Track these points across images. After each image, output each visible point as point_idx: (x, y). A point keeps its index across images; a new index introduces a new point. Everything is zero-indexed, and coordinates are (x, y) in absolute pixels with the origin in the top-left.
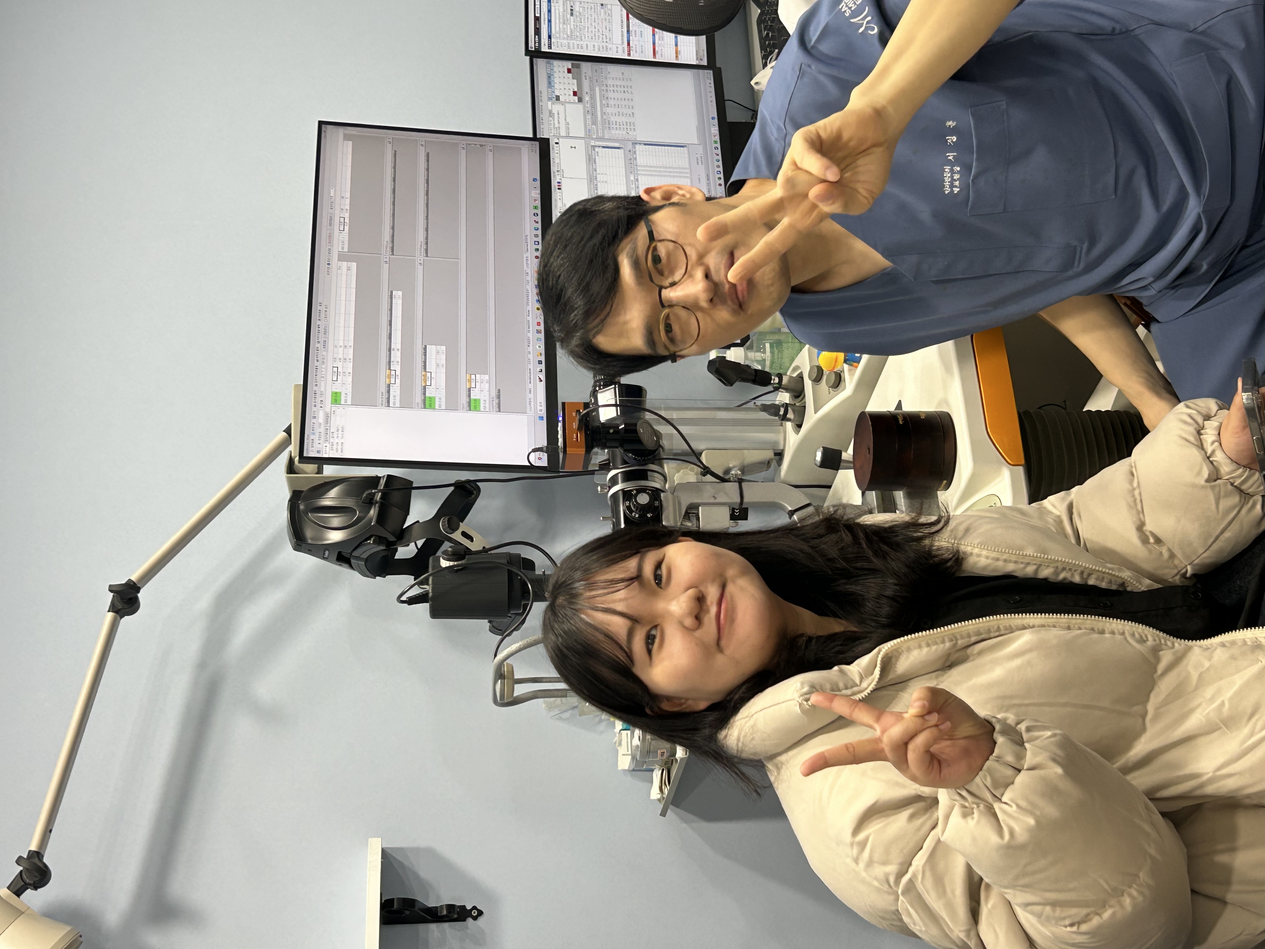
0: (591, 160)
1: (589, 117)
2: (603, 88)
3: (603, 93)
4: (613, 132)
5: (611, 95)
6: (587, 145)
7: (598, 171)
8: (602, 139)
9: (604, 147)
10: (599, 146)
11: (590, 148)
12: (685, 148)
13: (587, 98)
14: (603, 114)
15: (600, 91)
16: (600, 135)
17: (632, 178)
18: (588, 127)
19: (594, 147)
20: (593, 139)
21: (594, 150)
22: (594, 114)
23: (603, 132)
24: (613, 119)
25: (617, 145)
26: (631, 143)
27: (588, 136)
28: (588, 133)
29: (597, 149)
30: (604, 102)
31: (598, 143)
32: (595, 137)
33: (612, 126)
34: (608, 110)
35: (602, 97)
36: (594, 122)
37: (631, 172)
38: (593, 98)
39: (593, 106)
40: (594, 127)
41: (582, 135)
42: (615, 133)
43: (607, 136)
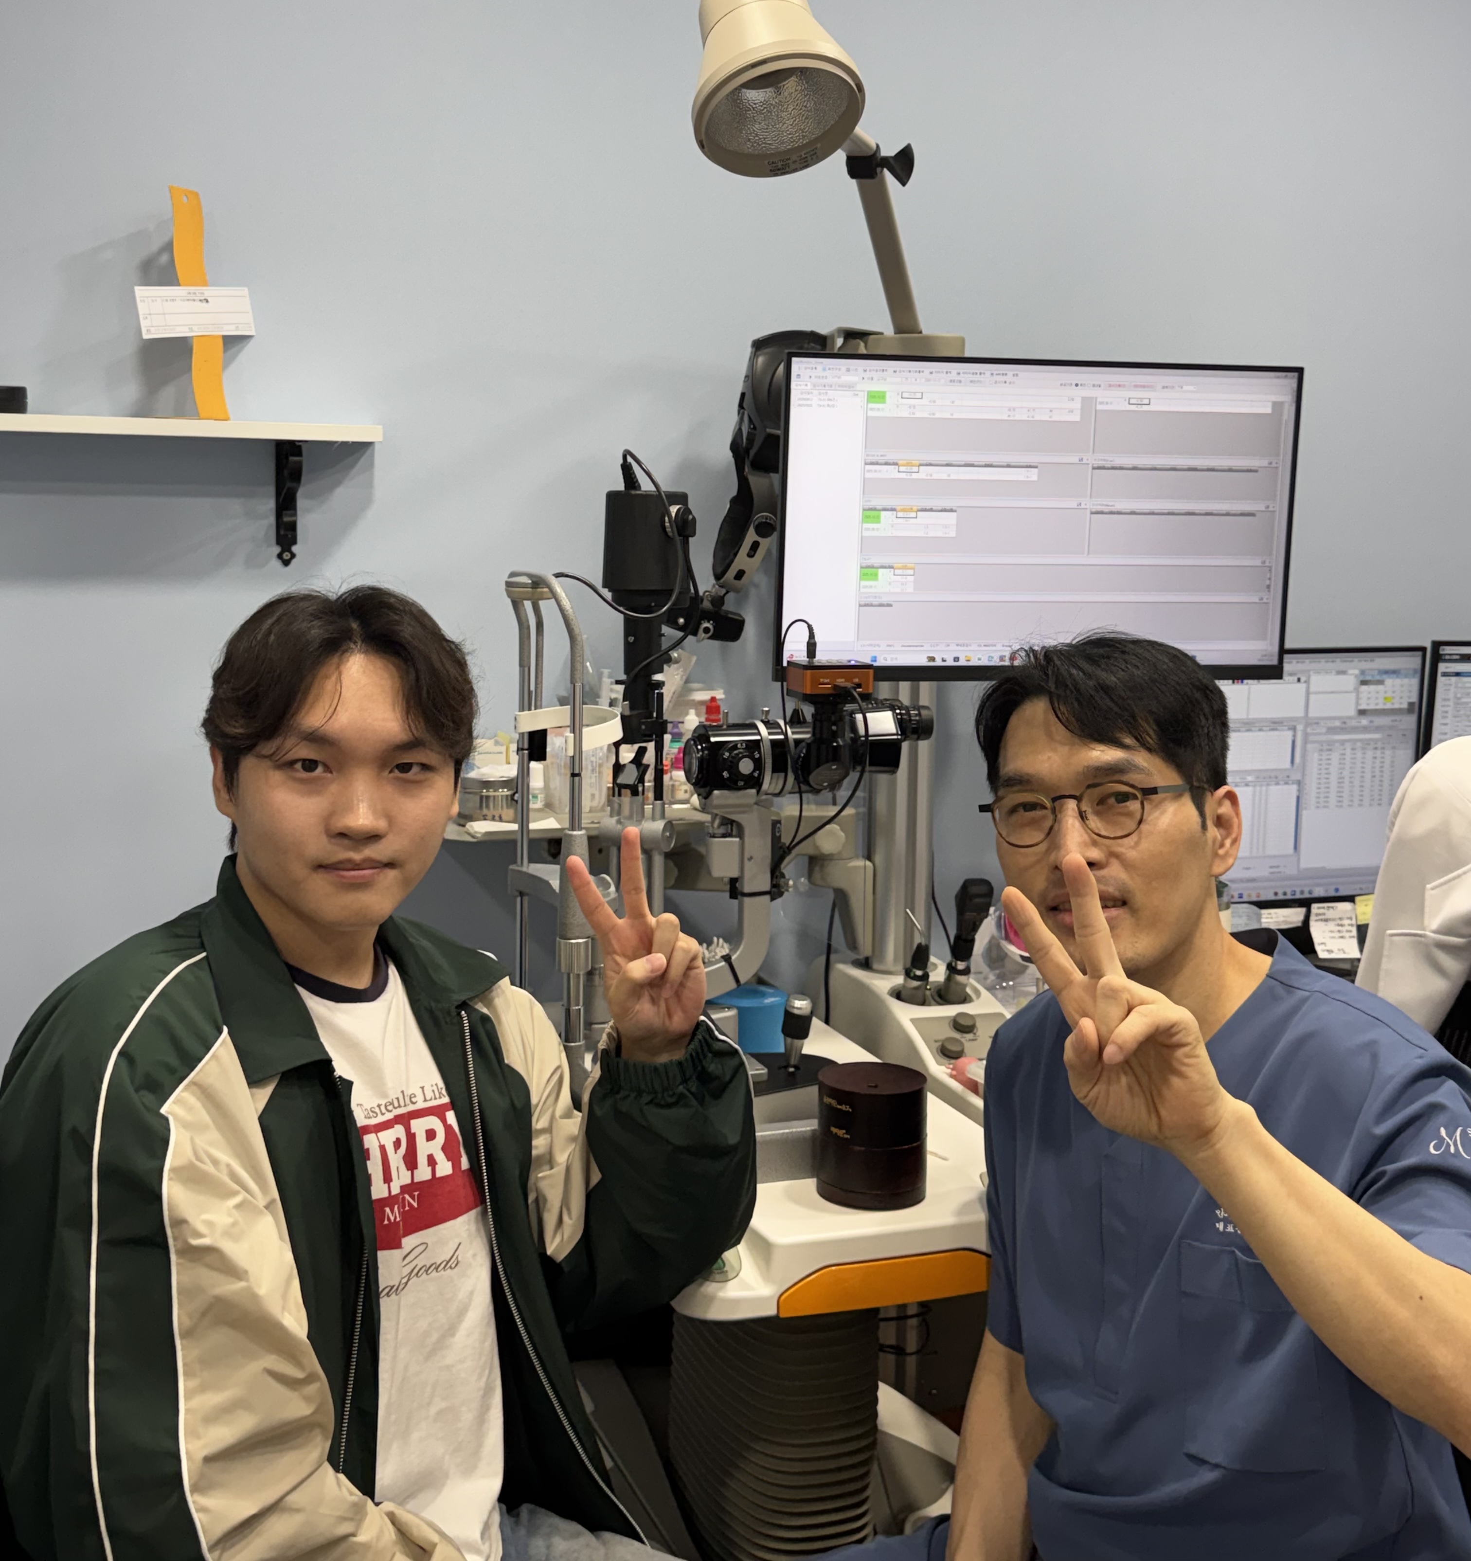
0: (1274, 724)
1: (1337, 723)
2: (1379, 745)
4: (1316, 755)
5: (1370, 754)
6: (1296, 719)
7: (1259, 733)
8: (1305, 742)
9: (1294, 742)
10: (1294, 736)
11: (1292, 723)
12: (1290, 851)
13: (1364, 721)
14: (1343, 742)
15: (1375, 740)
16: (1311, 738)
17: (1250, 778)
18: (1322, 723)
19: (1294, 729)
20: (1305, 727)
21: (1289, 729)
22: (1343, 730)
23: (1313, 742)
24: (1335, 757)
25: (1298, 759)
26: (1298, 777)
27: (1309, 722)
28: (1317, 722)
29: (1290, 734)
30: (1359, 744)
31: (1299, 734)
32: (1309, 730)
33: (1324, 754)
34: (1347, 750)
35: (1367, 742)
36: (1331, 730)
37: (1258, 777)
38: (1365, 729)
39: (1353, 730)
40: (1324, 730)
41: (1312, 714)
42: (1314, 758)
43: (1309, 746)
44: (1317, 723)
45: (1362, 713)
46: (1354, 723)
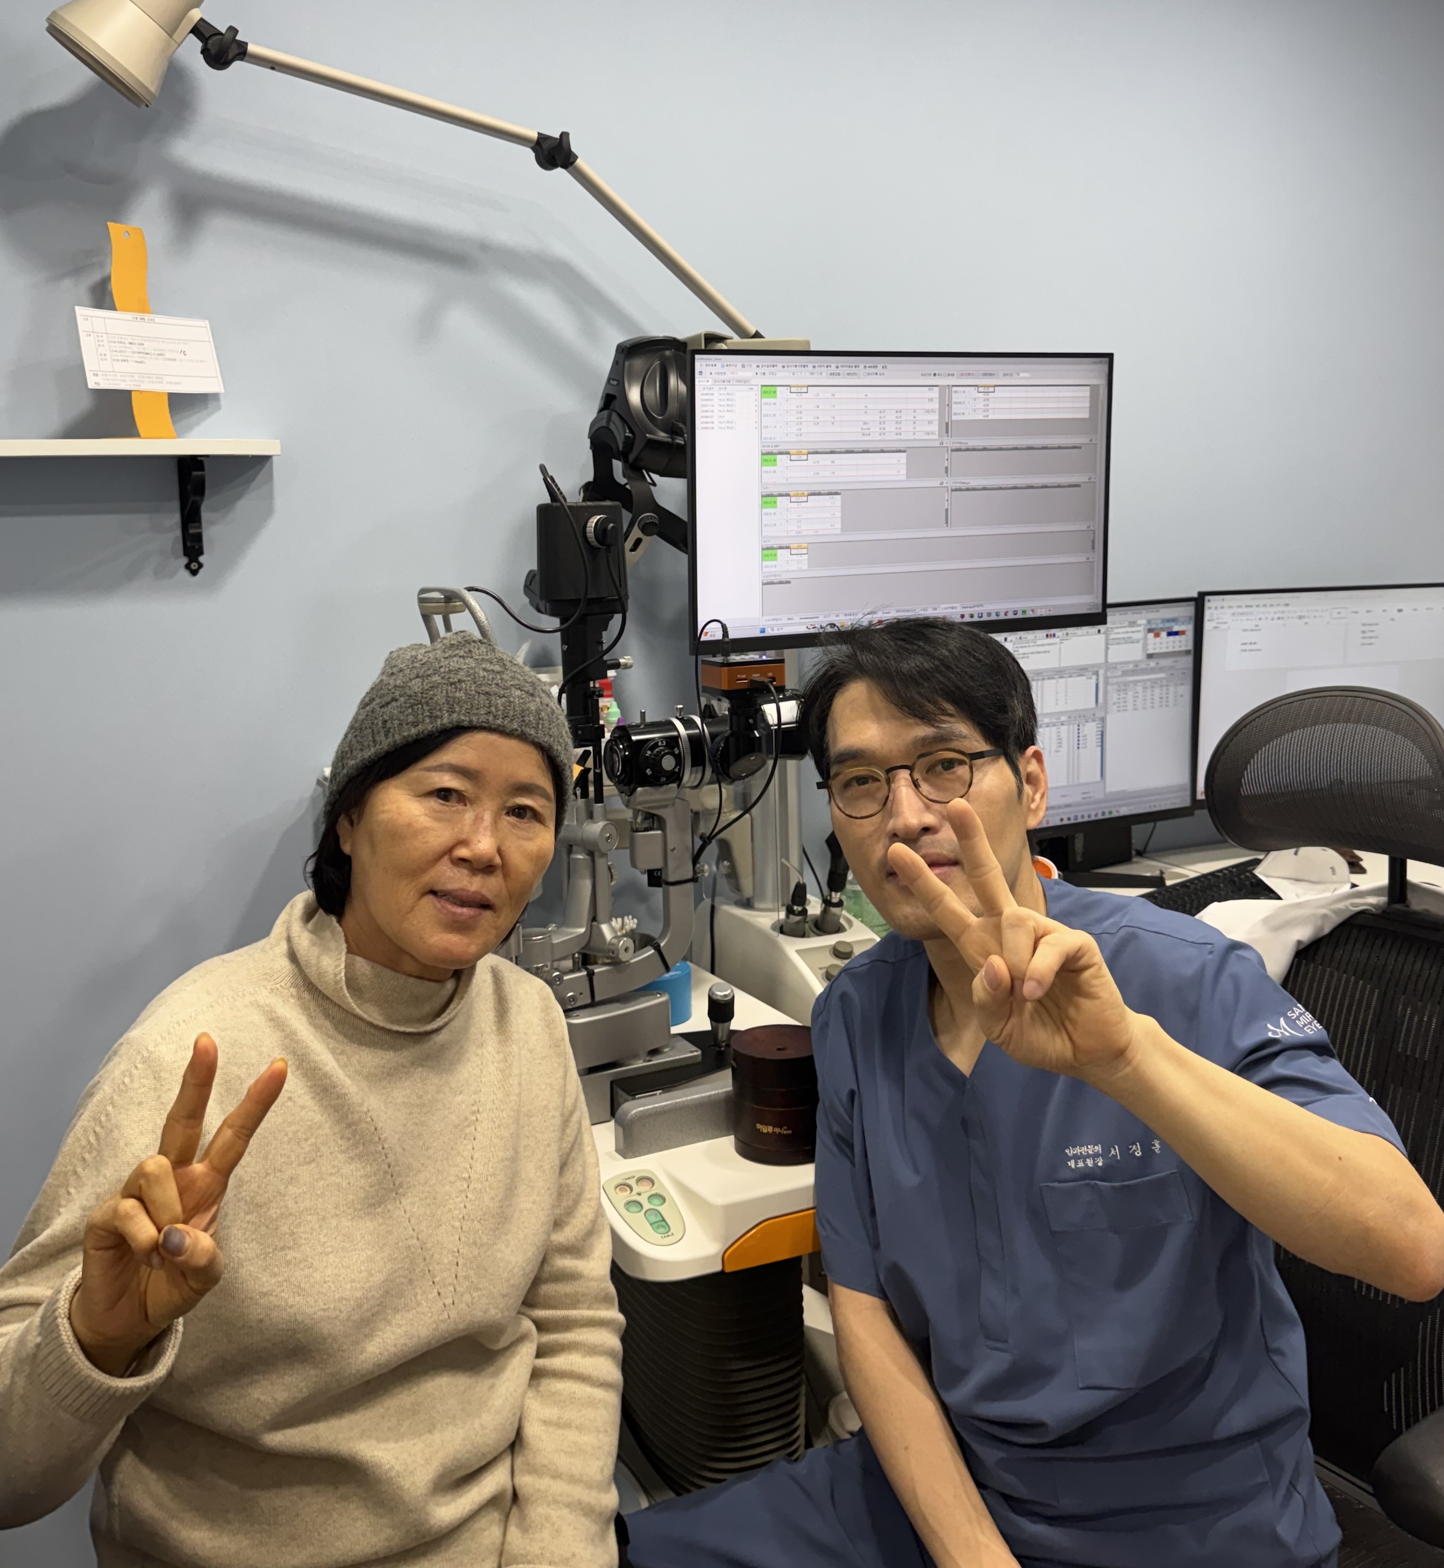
0: (1082, 671)
1: (1131, 667)
2: (1165, 682)
3: (1159, 682)
4: (1115, 696)
5: (1157, 691)
6: (1099, 665)
7: (1070, 680)
8: (1106, 683)
9: (1097, 685)
10: (1097, 680)
11: (1095, 669)
12: (1098, 778)
13: (1152, 663)
14: (1136, 683)
15: (1161, 679)
16: (1111, 681)
17: (1063, 718)
18: (1119, 667)
19: (1097, 673)
20: (1106, 672)
21: (1093, 674)
22: (1134, 672)
23: (1113, 684)
24: (1130, 694)
25: (1101, 700)
26: (1102, 714)
27: (1109, 666)
29: (1094, 677)
30: (1149, 683)
31: (1101, 678)
32: (1109, 674)
33: (1121, 693)
34: (1139, 688)
35: (1154, 682)
36: (1125, 673)
37: (1070, 717)
38: (1153, 671)
39: (1144, 671)
40: (1120, 673)
41: (1110, 660)
42: (1113, 697)
43: (1110, 688)
44: (1115, 668)
45: (1150, 656)
46: (1143, 666)
